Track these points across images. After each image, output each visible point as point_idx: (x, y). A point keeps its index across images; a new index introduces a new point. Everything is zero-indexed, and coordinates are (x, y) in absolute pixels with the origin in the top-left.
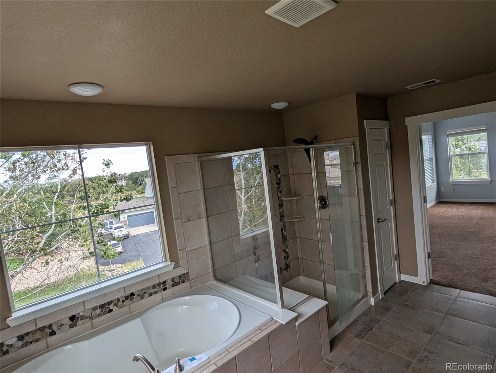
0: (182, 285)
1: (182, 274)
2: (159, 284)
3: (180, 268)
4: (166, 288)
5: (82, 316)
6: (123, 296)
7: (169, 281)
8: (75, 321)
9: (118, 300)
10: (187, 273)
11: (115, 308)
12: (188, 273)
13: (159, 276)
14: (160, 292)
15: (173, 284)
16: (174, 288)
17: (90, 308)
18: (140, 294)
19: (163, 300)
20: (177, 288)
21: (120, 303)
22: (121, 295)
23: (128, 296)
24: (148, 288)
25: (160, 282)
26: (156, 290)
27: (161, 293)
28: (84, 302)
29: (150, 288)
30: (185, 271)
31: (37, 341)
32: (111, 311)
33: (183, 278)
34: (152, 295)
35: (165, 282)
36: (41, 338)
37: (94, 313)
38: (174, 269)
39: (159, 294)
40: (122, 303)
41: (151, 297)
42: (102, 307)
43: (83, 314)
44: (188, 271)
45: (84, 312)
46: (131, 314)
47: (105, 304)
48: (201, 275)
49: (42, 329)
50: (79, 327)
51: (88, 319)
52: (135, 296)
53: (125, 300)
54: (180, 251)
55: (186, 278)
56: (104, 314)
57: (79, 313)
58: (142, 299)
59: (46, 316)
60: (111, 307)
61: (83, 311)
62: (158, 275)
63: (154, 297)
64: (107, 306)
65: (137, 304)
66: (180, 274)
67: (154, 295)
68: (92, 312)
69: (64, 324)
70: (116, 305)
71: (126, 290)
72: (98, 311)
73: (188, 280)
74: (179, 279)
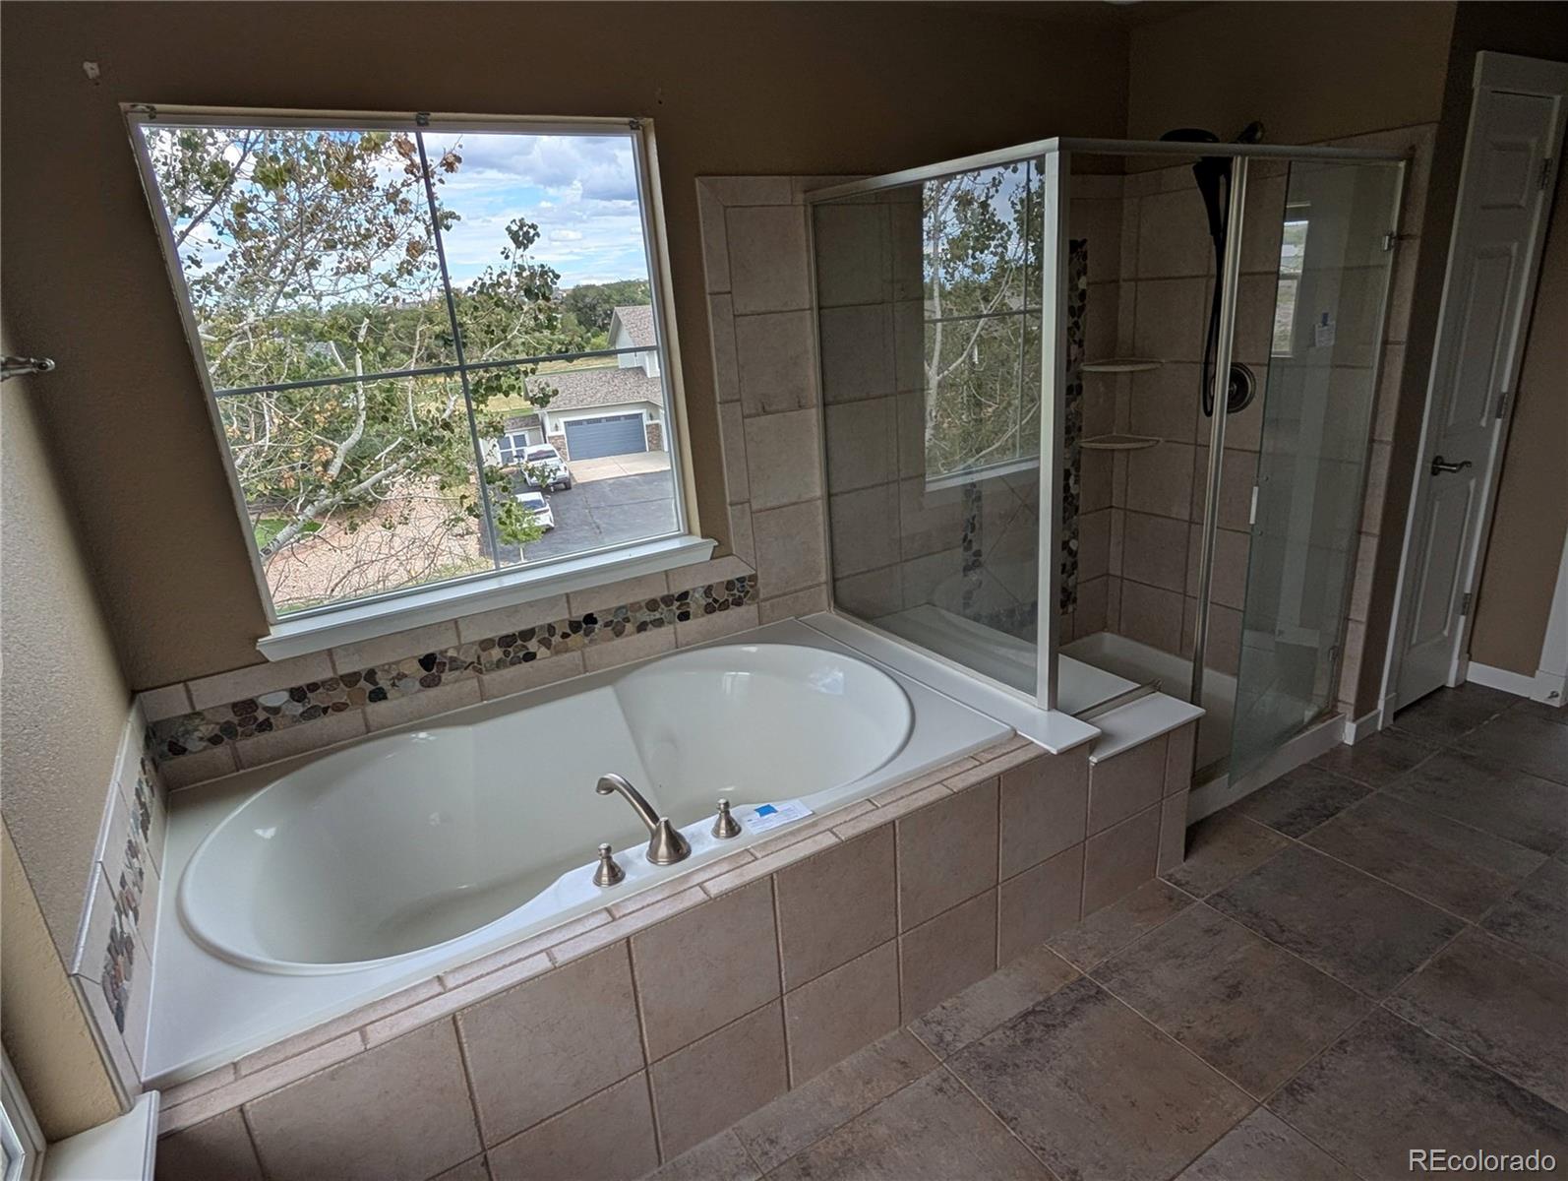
0: (734, 613)
1: (737, 579)
2: (667, 600)
3: (731, 557)
4: (688, 612)
5: (453, 660)
6: (563, 621)
7: (697, 595)
8: (434, 671)
9: (551, 629)
10: (753, 575)
11: (542, 652)
12: (753, 578)
13: (667, 576)
14: (670, 623)
15: (709, 604)
16: (710, 616)
17: (473, 640)
18: (612, 621)
19: (679, 647)
20: (718, 617)
21: (556, 639)
22: (559, 616)
23: (579, 623)
24: (635, 607)
25: (671, 593)
26: (658, 616)
27: (671, 626)
28: (456, 621)
29: (641, 608)
30: (746, 572)
31: (339, 708)
32: (530, 657)
33: (739, 591)
34: (645, 630)
35: (684, 596)
36: (348, 702)
37: (484, 655)
38: (712, 558)
39: (666, 631)
40: (561, 640)
41: (643, 634)
42: (506, 641)
43: (455, 655)
44: (754, 572)
45: (458, 649)
46: (588, 674)
47: (514, 635)
48: (793, 588)
49: (351, 680)
50: (448, 688)
51: (470, 672)
52: (597, 626)
53: (569, 631)
54: (734, 508)
55: (748, 592)
56: (513, 664)
57: (446, 651)
58: (617, 636)
59: (358, 647)
60: (533, 645)
61: (455, 648)
62: (666, 571)
63: (652, 634)
64: (519, 642)
65: (607, 650)
66: (729, 578)
67: (651, 630)
68: (480, 652)
69: (406, 676)
70: (545, 643)
71: (573, 606)
72: (497, 653)
73: (754, 597)
74: (727, 592)
